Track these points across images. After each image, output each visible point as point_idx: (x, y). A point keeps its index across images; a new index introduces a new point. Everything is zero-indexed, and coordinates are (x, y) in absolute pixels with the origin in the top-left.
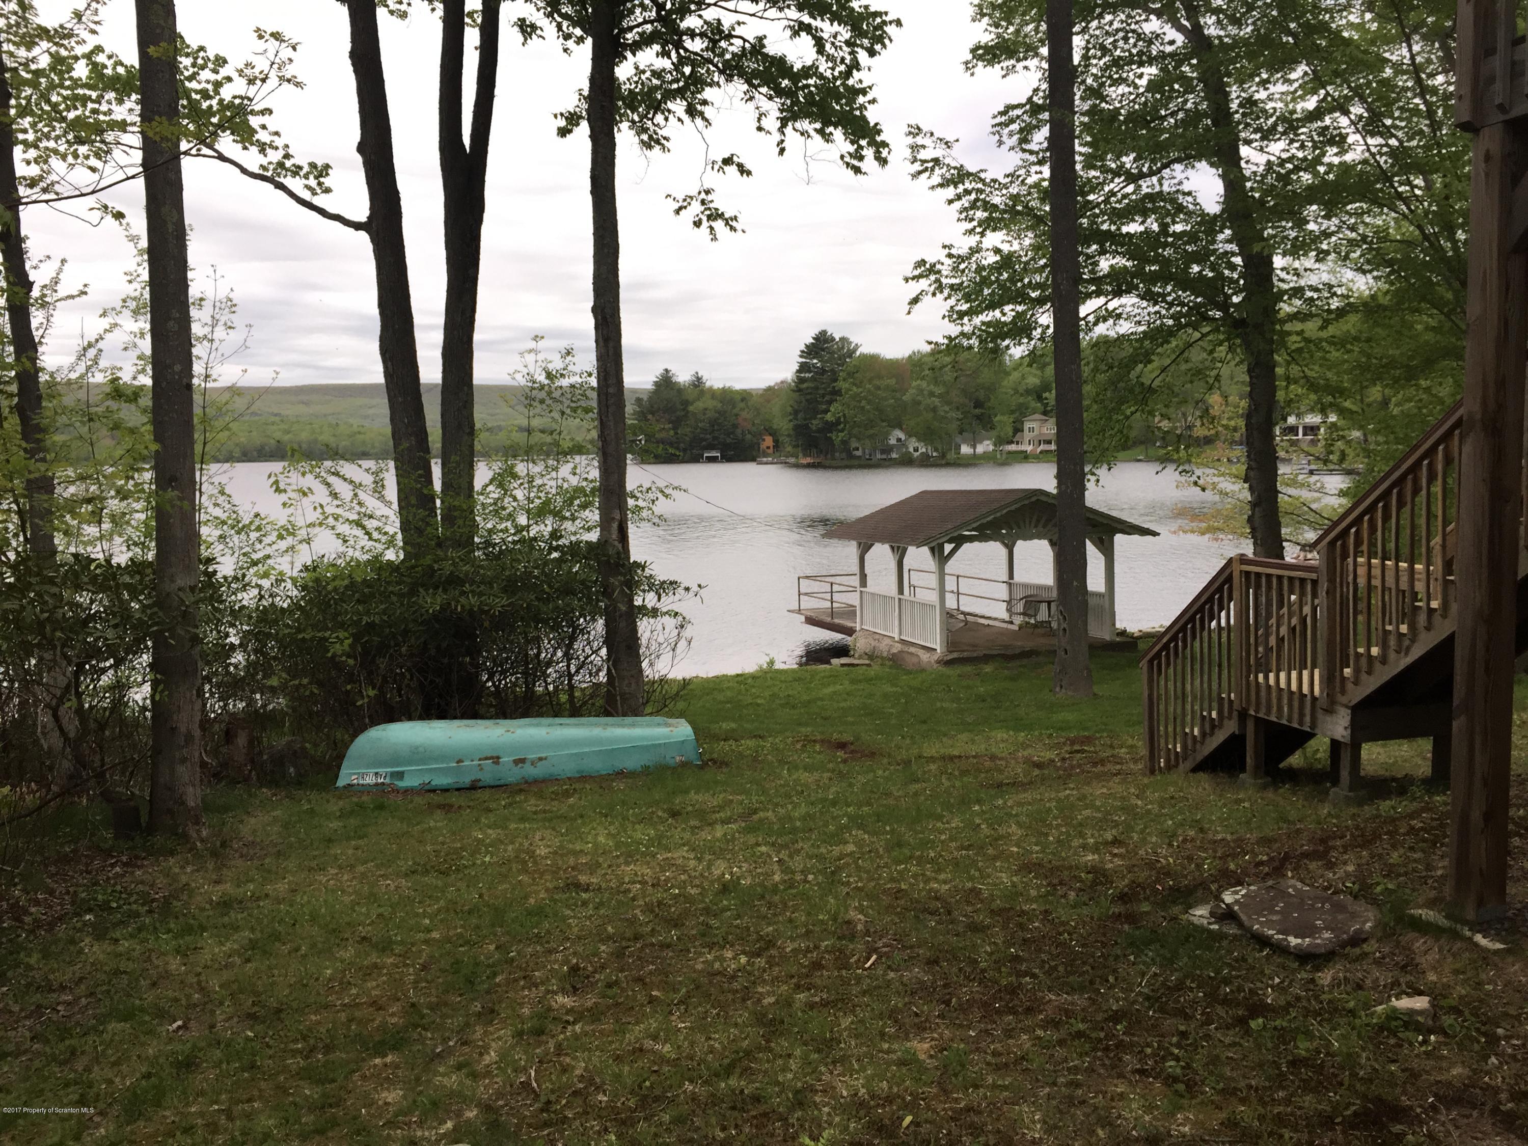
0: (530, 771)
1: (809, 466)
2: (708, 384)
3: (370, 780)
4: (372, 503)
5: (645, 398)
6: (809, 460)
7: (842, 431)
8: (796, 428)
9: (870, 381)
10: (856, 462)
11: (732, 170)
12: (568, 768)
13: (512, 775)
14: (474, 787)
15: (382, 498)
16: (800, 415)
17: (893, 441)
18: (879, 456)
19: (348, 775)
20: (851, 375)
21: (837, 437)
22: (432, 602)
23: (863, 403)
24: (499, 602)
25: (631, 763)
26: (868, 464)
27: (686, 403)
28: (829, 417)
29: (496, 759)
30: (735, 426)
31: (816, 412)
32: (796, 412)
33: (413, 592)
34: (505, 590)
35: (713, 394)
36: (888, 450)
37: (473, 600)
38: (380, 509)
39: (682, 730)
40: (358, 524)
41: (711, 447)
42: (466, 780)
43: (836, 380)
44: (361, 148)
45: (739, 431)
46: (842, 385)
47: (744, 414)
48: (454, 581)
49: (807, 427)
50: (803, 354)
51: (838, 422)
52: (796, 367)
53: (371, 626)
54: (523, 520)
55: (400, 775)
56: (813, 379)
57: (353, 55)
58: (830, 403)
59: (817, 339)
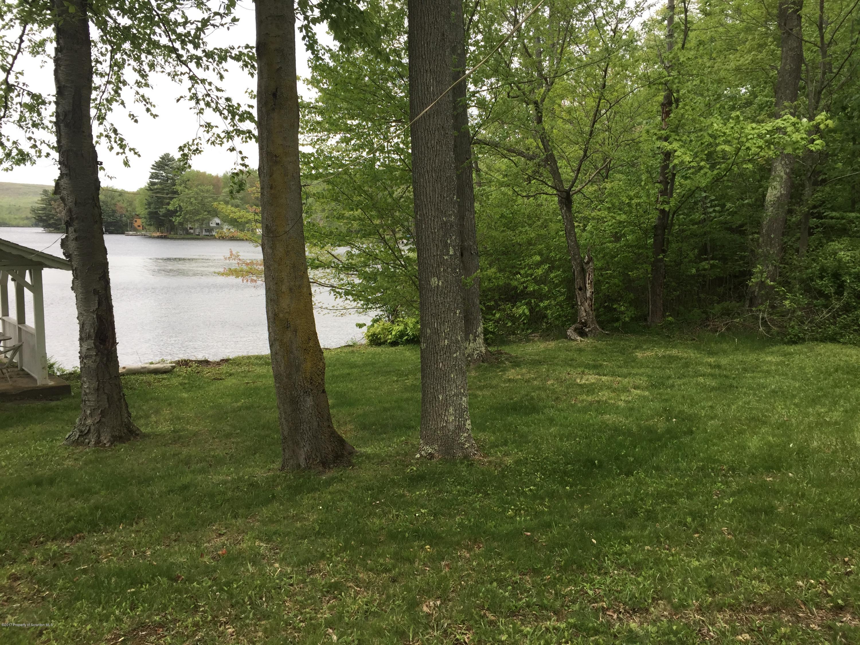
1: (158, 237)
6: (158, 234)
7: (179, 216)
8: (150, 213)
9: (197, 186)
10: (189, 236)
16: (152, 206)
17: (213, 225)
18: (204, 233)
20: (184, 182)
21: (176, 220)
23: (192, 200)
26: (197, 238)
28: (170, 207)
30: (114, 212)
31: (162, 203)
32: (149, 204)
36: (210, 230)
43: (174, 185)
45: (118, 215)
46: (179, 188)
47: (120, 204)
49: (156, 213)
50: (154, 167)
51: (176, 211)
52: (149, 175)
56: (160, 183)
58: (171, 199)
59: (162, 158)
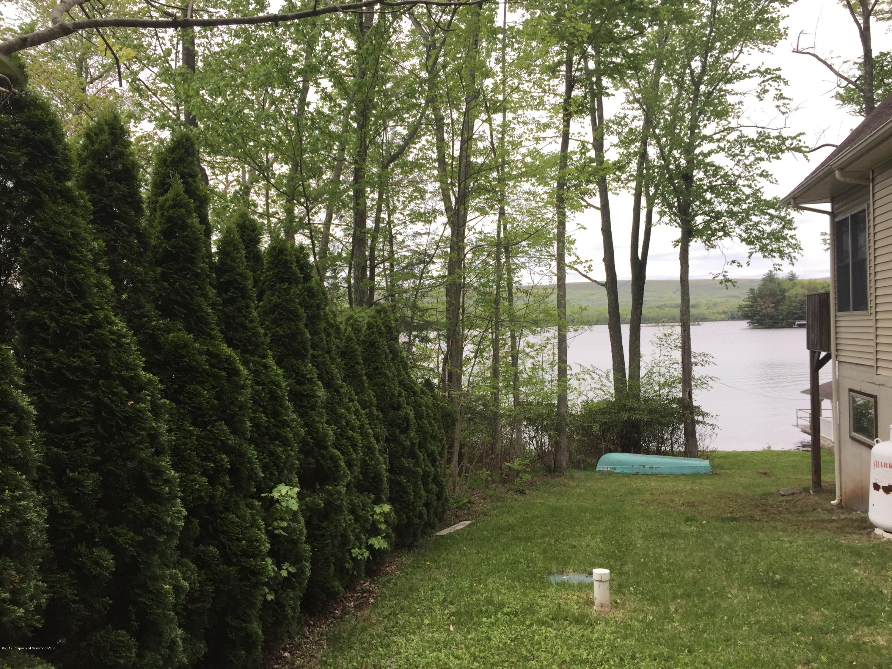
0: (654, 471)
2: (799, 278)
3: (606, 469)
4: (605, 381)
5: (756, 288)
11: (735, 265)
12: (667, 471)
13: (649, 472)
14: (637, 474)
15: (608, 380)
19: (599, 467)
22: (625, 416)
24: (646, 417)
25: (688, 472)
27: (784, 291)
29: (644, 466)
33: (619, 412)
34: (649, 413)
35: (802, 284)
37: (638, 416)
38: (608, 384)
39: (706, 463)
40: (601, 389)
41: (802, 318)
42: (635, 472)
44: (604, 260)
48: (632, 409)
53: (605, 422)
54: (657, 388)
55: (615, 469)
57: (602, 229)
